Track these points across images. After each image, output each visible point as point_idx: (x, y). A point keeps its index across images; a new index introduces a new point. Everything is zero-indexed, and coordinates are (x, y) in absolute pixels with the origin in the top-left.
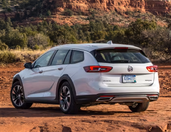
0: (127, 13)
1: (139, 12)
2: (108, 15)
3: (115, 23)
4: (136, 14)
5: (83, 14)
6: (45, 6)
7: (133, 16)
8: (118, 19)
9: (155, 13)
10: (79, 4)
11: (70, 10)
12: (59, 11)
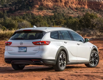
0: (76, 9)
1: (83, 8)
2: (65, 10)
3: (69, 15)
4: (82, 10)
5: (50, 9)
6: (27, 4)
7: (80, 11)
8: (71, 13)
9: (93, 9)
10: (48, 3)
11: (42, 7)
12: (36, 7)
